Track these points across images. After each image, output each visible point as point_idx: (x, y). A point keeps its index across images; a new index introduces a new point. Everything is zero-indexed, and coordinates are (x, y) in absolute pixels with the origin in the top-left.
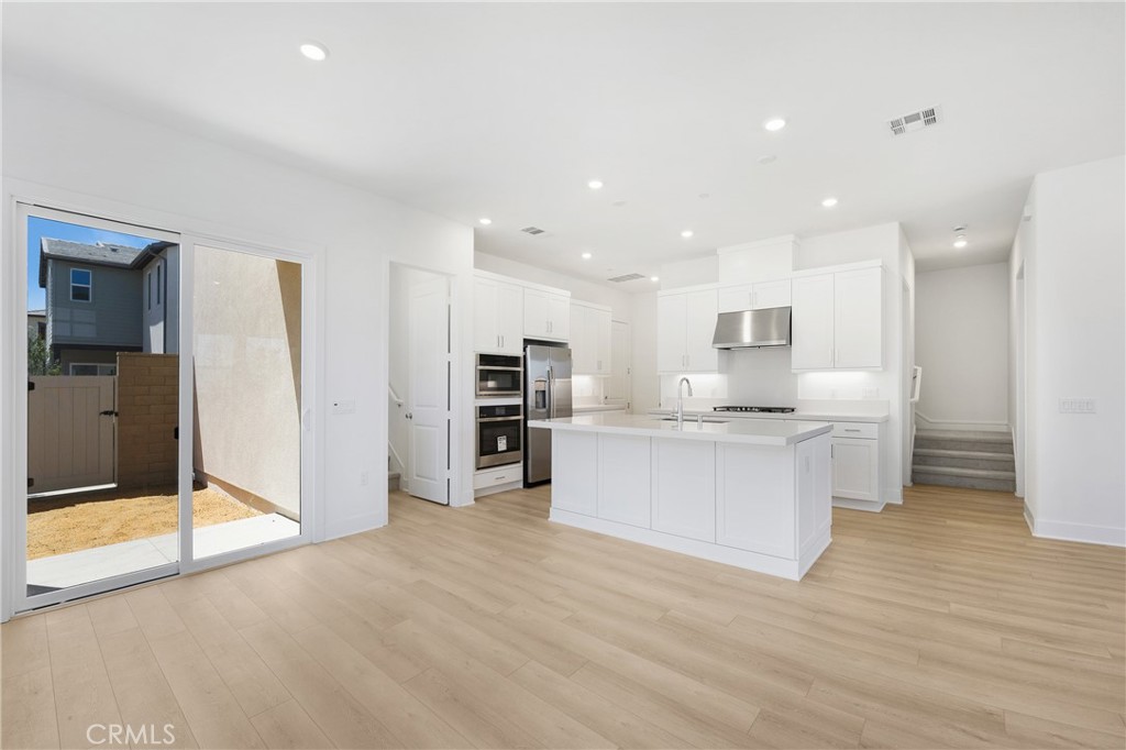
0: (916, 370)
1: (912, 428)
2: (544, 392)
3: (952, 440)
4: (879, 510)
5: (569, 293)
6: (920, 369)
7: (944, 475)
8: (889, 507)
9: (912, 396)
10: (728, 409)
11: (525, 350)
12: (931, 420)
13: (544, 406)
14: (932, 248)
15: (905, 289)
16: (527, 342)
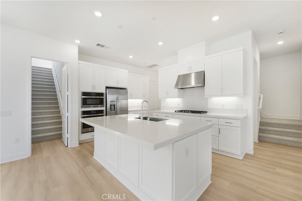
0: (260, 96)
1: (258, 118)
2: (115, 105)
3: (276, 124)
4: (241, 158)
5: (127, 71)
6: (262, 96)
7: (273, 138)
8: (247, 156)
9: (259, 106)
10: (182, 111)
11: (106, 91)
12: (266, 115)
13: (115, 110)
14: (268, 46)
15: (255, 62)
16: (107, 88)
